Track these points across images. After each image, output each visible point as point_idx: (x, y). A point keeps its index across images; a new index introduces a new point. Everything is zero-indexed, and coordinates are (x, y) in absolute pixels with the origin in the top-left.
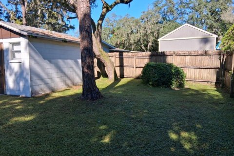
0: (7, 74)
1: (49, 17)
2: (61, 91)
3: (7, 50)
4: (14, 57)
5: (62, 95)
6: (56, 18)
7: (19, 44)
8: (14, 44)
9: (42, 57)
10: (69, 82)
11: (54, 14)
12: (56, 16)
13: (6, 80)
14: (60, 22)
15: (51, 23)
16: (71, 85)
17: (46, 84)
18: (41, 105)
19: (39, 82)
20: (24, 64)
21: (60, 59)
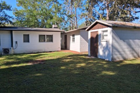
0: (99, 47)
1: (121, 14)
2: (130, 60)
3: (100, 34)
4: (103, 38)
5: (131, 63)
6: (126, 14)
7: (107, 31)
8: (104, 31)
9: (119, 38)
10: (135, 54)
11: (125, 12)
12: (126, 12)
13: (99, 50)
14: (128, 16)
15: (122, 17)
16: (137, 56)
17: (121, 54)
18: (118, 67)
19: (117, 53)
20: (109, 42)
21: (131, 39)
